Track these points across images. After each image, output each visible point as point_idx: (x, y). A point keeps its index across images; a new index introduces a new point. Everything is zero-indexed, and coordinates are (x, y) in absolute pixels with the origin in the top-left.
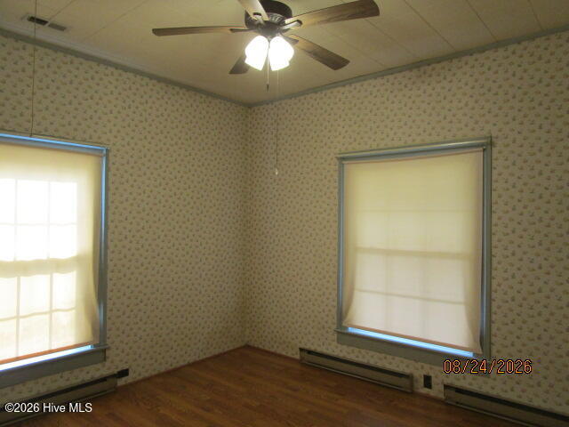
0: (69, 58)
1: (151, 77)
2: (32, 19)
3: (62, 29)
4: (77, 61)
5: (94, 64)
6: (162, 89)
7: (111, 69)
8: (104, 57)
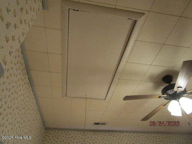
0: (110, 133)
1: (141, 132)
2: (96, 124)
3: (104, 124)
4: (112, 134)
5: (118, 133)
6: (146, 136)
7: (125, 133)
8: (122, 129)
